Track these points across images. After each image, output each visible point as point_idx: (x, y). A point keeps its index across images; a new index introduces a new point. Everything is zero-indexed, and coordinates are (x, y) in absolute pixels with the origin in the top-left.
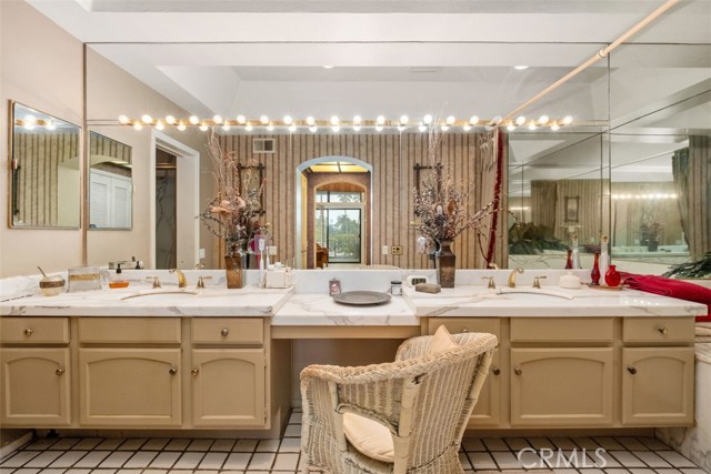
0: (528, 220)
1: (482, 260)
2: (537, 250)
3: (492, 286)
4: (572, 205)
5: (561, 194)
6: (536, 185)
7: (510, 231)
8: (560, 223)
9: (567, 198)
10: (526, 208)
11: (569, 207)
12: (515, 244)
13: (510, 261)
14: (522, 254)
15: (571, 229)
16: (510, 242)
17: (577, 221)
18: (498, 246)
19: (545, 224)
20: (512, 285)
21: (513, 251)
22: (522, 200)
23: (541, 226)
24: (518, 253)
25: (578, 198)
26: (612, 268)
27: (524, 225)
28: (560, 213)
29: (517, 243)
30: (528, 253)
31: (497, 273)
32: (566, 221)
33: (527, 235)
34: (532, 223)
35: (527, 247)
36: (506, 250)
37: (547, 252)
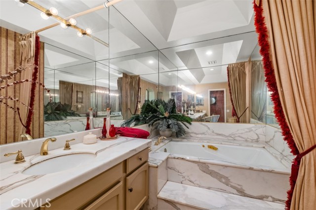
0: (57, 101)
1: (21, 128)
2: (63, 117)
3: (20, 159)
4: (80, 95)
5: (75, 89)
6: (62, 83)
7: (45, 107)
8: (74, 103)
9: (77, 92)
10: (56, 95)
11: (79, 96)
12: (49, 114)
13: (45, 125)
14: (54, 120)
15: (79, 106)
16: (45, 113)
17: (82, 102)
18: (35, 116)
19: (67, 103)
20: (45, 153)
21: (48, 119)
22: (54, 91)
23: (65, 104)
24: (51, 120)
25: (82, 92)
26: (112, 126)
27: (55, 103)
28: (74, 98)
29: (51, 113)
30: (58, 120)
31: (28, 144)
32: (77, 102)
33: (57, 109)
34: (60, 102)
35: (57, 116)
36: (42, 119)
37: (69, 118)
